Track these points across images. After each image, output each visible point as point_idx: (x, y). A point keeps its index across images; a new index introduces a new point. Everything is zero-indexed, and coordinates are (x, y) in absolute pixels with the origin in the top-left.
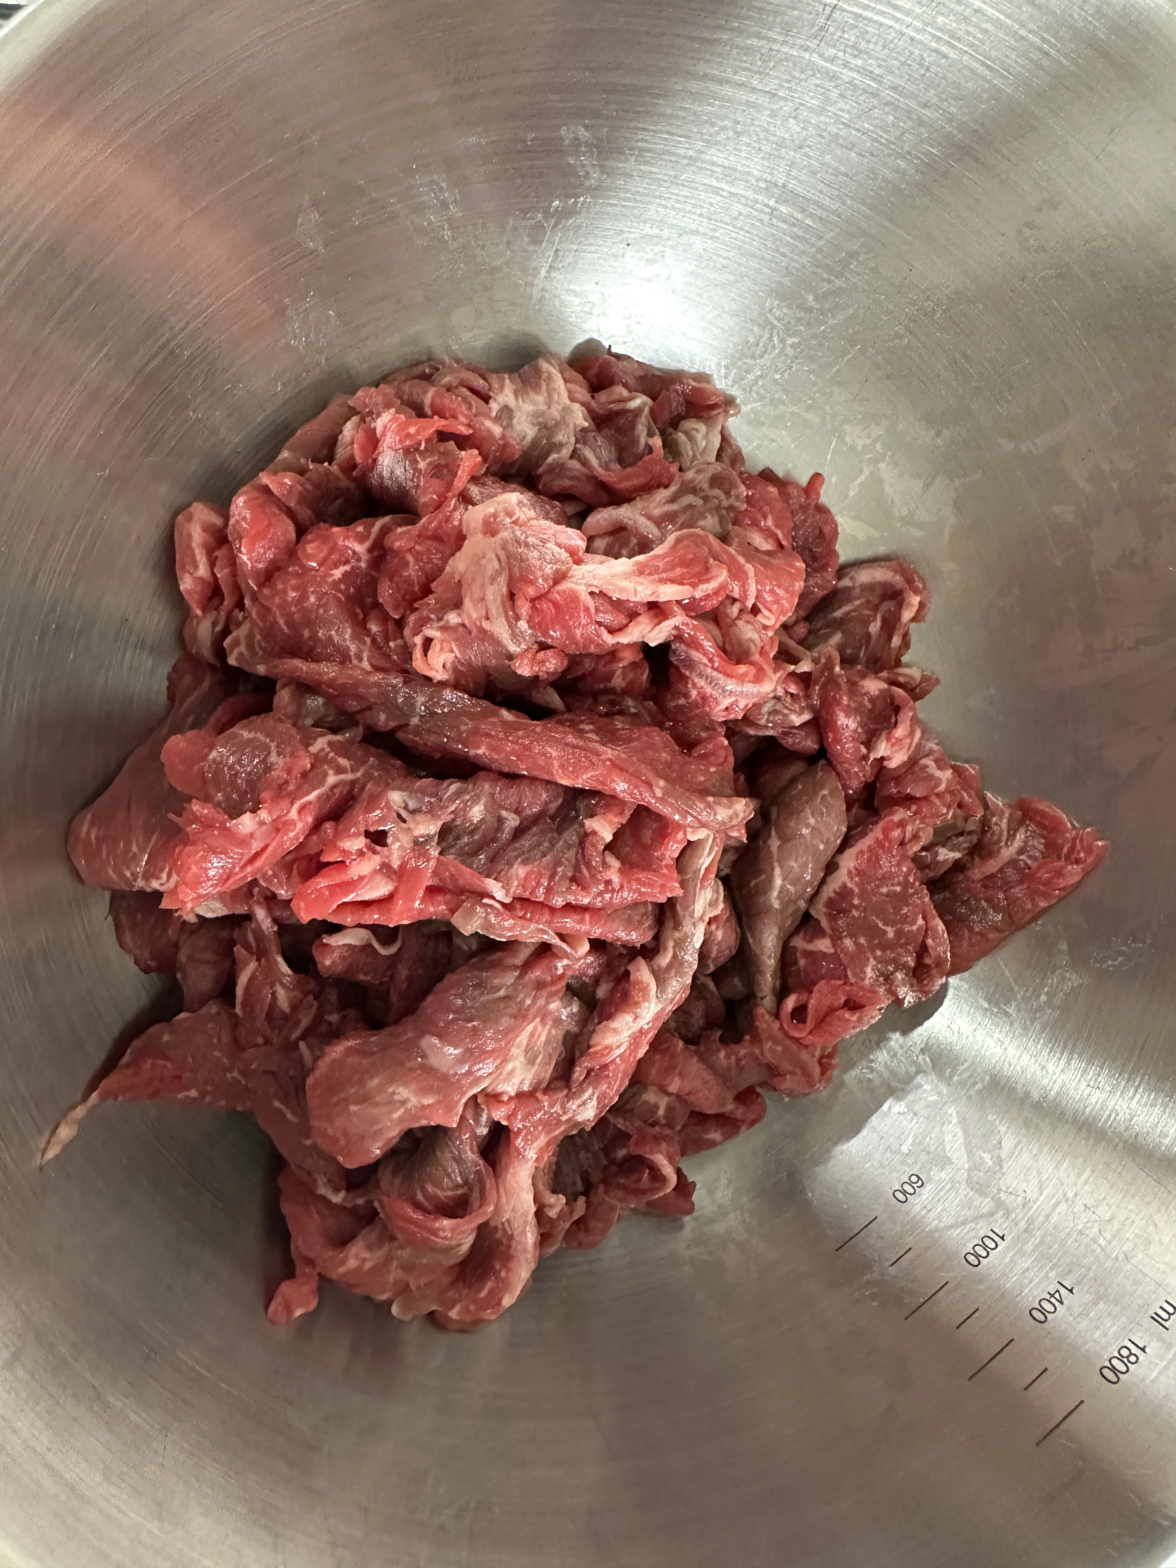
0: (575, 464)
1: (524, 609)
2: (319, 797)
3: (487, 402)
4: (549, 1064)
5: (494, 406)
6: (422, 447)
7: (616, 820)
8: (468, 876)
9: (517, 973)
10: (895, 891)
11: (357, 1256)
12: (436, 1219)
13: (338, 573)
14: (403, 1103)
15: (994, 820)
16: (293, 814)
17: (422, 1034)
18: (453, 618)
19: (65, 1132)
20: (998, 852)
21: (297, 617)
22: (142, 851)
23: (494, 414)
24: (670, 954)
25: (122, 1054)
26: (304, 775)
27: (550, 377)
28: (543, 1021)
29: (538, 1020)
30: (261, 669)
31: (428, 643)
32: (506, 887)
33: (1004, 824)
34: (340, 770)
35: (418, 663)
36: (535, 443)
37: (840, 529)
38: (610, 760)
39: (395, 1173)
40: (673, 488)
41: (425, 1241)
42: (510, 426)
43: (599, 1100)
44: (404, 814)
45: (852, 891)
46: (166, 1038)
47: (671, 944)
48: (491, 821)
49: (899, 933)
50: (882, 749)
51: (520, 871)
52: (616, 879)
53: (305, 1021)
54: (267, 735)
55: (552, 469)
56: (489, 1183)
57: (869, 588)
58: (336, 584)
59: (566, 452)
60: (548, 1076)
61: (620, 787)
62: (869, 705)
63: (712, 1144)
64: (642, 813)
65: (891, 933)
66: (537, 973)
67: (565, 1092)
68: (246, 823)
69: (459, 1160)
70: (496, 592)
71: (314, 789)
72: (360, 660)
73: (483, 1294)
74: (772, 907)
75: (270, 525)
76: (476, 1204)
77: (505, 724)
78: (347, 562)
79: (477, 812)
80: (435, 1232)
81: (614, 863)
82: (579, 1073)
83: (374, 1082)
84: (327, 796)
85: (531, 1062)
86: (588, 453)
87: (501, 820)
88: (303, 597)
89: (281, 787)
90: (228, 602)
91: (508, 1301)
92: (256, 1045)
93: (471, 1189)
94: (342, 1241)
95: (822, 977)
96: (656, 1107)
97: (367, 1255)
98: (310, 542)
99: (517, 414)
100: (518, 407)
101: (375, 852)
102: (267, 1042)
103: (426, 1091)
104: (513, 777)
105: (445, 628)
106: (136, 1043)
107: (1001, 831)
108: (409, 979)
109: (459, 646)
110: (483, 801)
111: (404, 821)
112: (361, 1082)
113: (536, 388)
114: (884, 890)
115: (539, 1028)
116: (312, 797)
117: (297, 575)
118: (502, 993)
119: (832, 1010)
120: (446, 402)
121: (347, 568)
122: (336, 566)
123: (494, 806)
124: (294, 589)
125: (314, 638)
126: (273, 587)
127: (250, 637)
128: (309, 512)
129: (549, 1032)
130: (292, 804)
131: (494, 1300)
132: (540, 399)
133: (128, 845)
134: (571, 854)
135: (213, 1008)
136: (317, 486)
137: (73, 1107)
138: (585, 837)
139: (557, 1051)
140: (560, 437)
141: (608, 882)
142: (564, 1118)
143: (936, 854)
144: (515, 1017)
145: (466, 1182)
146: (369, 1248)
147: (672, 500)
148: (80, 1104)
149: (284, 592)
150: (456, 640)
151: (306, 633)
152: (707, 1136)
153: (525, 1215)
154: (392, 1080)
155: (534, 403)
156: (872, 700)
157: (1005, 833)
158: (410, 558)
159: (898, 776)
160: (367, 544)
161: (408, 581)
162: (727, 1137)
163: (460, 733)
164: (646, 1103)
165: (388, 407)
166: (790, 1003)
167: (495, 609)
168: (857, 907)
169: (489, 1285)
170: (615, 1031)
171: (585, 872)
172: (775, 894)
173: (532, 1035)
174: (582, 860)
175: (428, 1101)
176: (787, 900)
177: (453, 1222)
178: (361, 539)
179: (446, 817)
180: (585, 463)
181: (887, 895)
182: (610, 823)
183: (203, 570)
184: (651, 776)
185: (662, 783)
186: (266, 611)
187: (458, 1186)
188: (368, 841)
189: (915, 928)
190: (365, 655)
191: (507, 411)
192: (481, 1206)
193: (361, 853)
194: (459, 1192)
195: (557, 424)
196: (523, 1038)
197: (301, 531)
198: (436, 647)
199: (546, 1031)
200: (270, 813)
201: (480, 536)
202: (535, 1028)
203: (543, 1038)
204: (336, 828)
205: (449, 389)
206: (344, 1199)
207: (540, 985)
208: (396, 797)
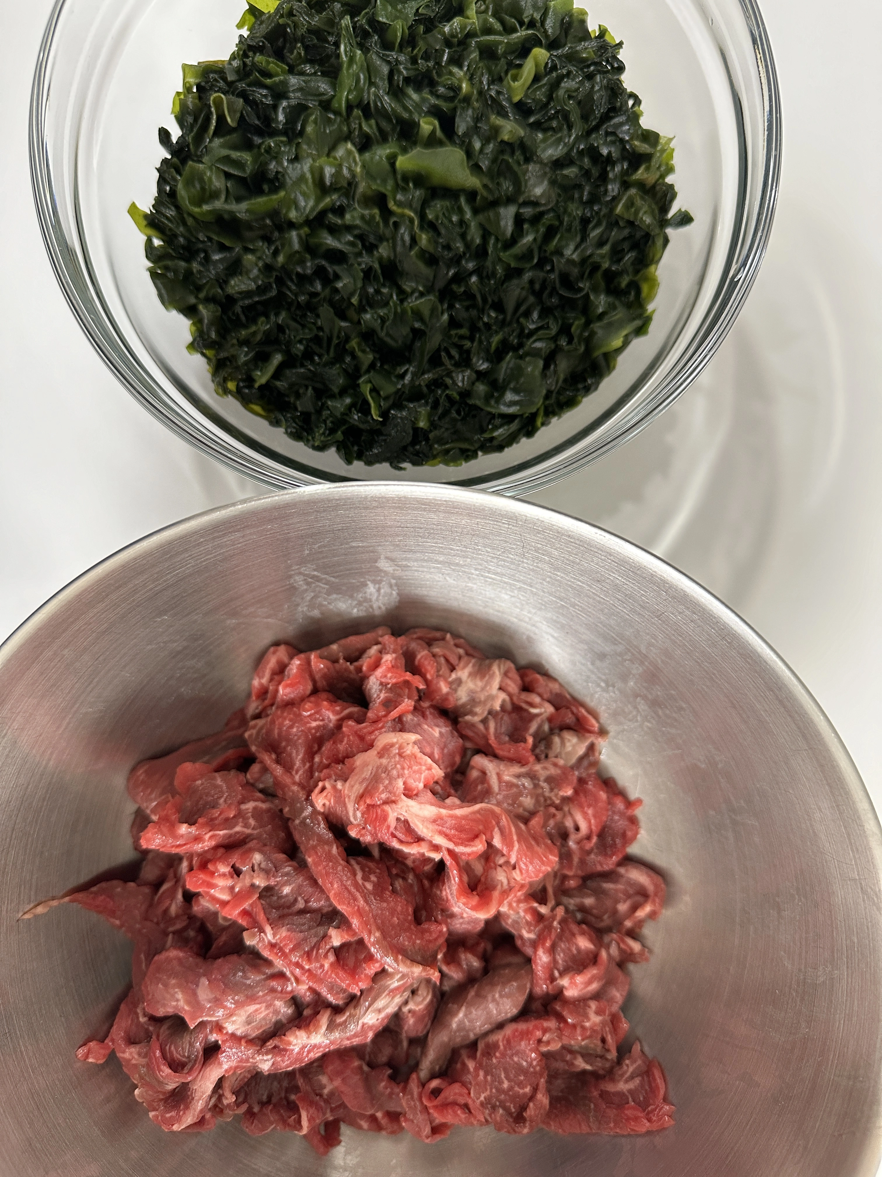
0: (481, 727)
1: (363, 807)
2: (224, 835)
3: (452, 671)
4: (258, 1029)
5: (454, 676)
6: (389, 686)
7: (346, 937)
8: (261, 917)
9: (263, 977)
10: (522, 1064)
11: (131, 1053)
12: (164, 1064)
13: (314, 724)
14: (178, 1000)
15: (627, 1062)
16: (207, 837)
17: (204, 975)
18: (339, 785)
19: (40, 910)
20: (619, 1081)
21: (284, 733)
22: (155, 799)
23: (450, 679)
24: (344, 1018)
25: (95, 885)
26: (227, 820)
27: (492, 676)
28: (267, 1007)
29: (264, 1005)
30: (253, 748)
31: (323, 789)
32: (274, 935)
33: (631, 1069)
34: (246, 826)
35: (313, 796)
36: (464, 705)
37: (639, 836)
38: (359, 907)
39: (169, 1028)
40: (523, 770)
41: (154, 1072)
42: (456, 690)
43: (273, 1064)
44: (256, 868)
45: (499, 1047)
46: (119, 890)
47: (348, 1014)
48: (291, 899)
49: (511, 1088)
50: (565, 982)
51: (283, 932)
52: (327, 966)
53: (178, 926)
54: (228, 788)
55: (467, 723)
56: (198, 1066)
57: (631, 883)
58: (310, 729)
59: (476, 719)
60: (254, 1035)
61: (355, 922)
62: (575, 952)
63: (360, 1128)
64: (361, 942)
65: (506, 1085)
66: (274, 984)
67: (258, 1048)
68: (184, 829)
69: (191, 1045)
70: (358, 789)
71: (226, 829)
72: (297, 773)
73: (168, 1115)
74: (451, 1025)
75: (299, 682)
76: (185, 1071)
77: (329, 854)
78: (323, 720)
79: (286, 890)
80: (160, 1070)
81: (332, 958)
82: (270, 1044)
83: (173, 982)
84: (230, 836)
85: (248, 1023)
86: (492, 725)
87: (296, 900)
88: (291, 727)
89: (212, 820)
90: (267, 702)
91: (175, 1128)
92: (151, 921)
93: (190, 1061)
94: (131, 1041)
95: (460, 1082)
96: (324, 1087)
97: (136, 1056)
98: (311, 702)
99: (463, 685)
100: (466, 682)
101: (232, 877)
102: (158, 923)
103: (188, 1003)
104: (314, 882)
105: (334, 787)
106: (103, 885)
107: (627, 1071)
108: (225, 943)
109: (334, 800)
110: (292, 886)
111: (254, 871)
112: (169, 977)
113: (483, 677)
114: (516, 1059)
115: (263, 1009)
116: (221, 833)
117: (295, 714)
118: (248, 982)
119: (455, 1103)
120: (426, 663)
121: (321, 723)
122: (315, 720)
123: (298, 891)
124: (290, 720)
125: (285, 748)
126: (283, 713)
127: (262, 728)
128: (324, 683)
129: (268, 1014)
130: (210, 831)
131: (171, 1122)
132: (480, 684)
133: (150, 794)
134: (314, 940)
135: (146, 890)
136: (338, 672)
137: (53, 898)
138: (325, 937)
139: (267, 1026)
140: (478, 710)
141: (322, 966)
142: (251, 1060)
143: (575, 1058)
144: (247, 997)
145: (189, 1057)
146: (139, 1054)
147: (518, 776)
148: (58, 899)
149: (285, 719)
150: (335, 797)
151: (284, 744)
152: (359, 1121)
153: (203, 1093)
154: (180, 986)
155: (476, 685)
156: (579, 950)
157: (628, 1074)
158: (346, 739)
159: (566, 1002)
160: (338, 717)
161: (338, 751)
162: (370, 1129)
163: (308, 843)
164: (320, 1081)
165: (394, 652)
166: (435, 1083)
167: (353, 797)
168: (496, 1058)
169: (173, 1113)
170: (296, 1037)
171: (315, 952)
172: (456, 1019)
173: (256, 1010)
174: (317, 946)
175: (187, 1008)
176: (461, 1027)
177: (170, 1071)
178: (335, 713)
179: (272, 882)
180: (487, 728)
181: (516, 1063)
182: (342, 937)
183: (265, 681)
184: (373, 928)
185: (378, 934)
186: (273, 722)
187: (184, 1056)
188: (232, 870)
189: (521, 1091)
190: (300, 772)
191: (459, 682)
192: (187, 1073)
193: (224, 875)
194: (184, 1059)
195: (480, 702)
196: (251, 1008)
197: (315, 691)
198: (325, 793)
199: (267, 1012)
200: (196, 830)
201: (376, 752)
202: (260, 1008)
203: (262, 1015)
204: (223, 854)
205: (434, 656)
206: (145, 1022)
207: (273, 990)
208: (257, 857)
